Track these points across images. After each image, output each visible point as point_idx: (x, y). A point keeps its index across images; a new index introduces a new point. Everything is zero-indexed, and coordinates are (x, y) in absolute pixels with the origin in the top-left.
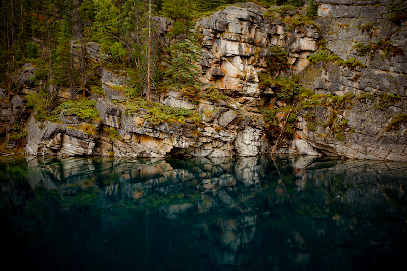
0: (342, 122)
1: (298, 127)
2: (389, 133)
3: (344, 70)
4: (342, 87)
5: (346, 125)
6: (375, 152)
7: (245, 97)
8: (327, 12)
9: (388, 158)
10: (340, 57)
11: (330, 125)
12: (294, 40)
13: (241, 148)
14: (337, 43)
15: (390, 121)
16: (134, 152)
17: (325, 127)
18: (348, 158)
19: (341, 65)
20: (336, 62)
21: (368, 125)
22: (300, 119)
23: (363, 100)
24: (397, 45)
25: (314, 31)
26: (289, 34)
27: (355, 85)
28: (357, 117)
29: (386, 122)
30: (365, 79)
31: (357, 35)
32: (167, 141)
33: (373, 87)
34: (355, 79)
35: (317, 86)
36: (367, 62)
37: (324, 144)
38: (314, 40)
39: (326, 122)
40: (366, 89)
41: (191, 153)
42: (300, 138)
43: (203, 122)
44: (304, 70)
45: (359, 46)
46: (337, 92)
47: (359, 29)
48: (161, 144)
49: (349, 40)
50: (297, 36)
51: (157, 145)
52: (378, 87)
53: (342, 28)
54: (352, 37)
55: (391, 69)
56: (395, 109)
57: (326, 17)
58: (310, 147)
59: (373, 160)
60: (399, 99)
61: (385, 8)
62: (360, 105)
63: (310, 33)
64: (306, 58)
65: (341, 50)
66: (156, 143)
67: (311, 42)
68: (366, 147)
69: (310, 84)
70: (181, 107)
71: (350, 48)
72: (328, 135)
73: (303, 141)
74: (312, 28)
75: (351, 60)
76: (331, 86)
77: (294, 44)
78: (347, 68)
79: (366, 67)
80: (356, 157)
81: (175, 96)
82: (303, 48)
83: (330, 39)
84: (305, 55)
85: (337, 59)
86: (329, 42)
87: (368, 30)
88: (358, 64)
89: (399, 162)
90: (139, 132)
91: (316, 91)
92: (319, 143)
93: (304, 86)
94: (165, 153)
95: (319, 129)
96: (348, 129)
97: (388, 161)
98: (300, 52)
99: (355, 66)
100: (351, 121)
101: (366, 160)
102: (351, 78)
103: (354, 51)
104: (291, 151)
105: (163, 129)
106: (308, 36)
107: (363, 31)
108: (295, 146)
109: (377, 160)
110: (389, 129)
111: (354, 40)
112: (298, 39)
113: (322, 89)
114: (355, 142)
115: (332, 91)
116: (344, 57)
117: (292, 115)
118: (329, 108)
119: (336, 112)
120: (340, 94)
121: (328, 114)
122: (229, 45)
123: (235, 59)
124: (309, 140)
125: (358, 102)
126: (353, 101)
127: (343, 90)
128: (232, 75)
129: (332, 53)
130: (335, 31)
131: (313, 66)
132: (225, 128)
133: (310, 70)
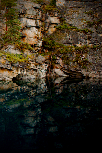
0: (84, 60)
1: (57, 62)
3: (81, 34)
4: (80, 42)
5: (86, 62)
7: (37, 48)
8: (63, 4)
10: (76, 27)
11: (77, 61)
12: (47, 18)
13: (40, 74)
14: (73, 20)
17: (74, 62)
18: (90, 78)
19: (79, 31)
20: (74, 30)
21: (99, 61)
22: (58, 58)
23: (94, 49)
25: (58, 14)
26: (44, 15)
27: (88, 41)
28: (92, 57)
30: (94, 39)
31: (85, 16)
32: (15, 71)
33: (98, 43)
35: (65, 42)
36: (94, 30)
37: (75, 71)
38: (59, 18)
39: (74, 59)
40: (95, 44)
41: (21, 77)
42: (57, 68)
43: (29, 61)
44: (53, 33)
45: (89, 22)
46: (77, 45)
47: (86, 13)
48: (11, 73)
49: (80, 19)
50: (48, 16)
51: (9, 74)
53: (74, 12)
54: (82, 17)
57: (62, 7)
58: (63, 73)
61: (100, 4)
62: (93, 51)
63: (56, 15)
64: (53, 27)
65: (76, 24)
66: (8, 73)
67: (57, 19)
68: (99, 72)
69: (60, 41)
70: (16, 53)
71: (82, 23)
72: (77, 66)
73: (59, 69)
74: (57, 12)
75: (85, 29)
76: (74, 42)
77: (47, 20)
78: (82, 33)
79: (94, 33)
80: (95, 77)
81: (12, 48)
82: (52, 22)
83: (67, 18)
84: (53, 26)
85: (75, 28)
86: (67, 20)
87: (91, 14)
88: (90, 31)
90: (3, 67)
91: (64, 44)
92: (73, 70)
93: (56, 42)
94: (13, 78)
95: (71, 64)
96: (88, 63)
98: (51, 24)
99: (88, 32)
100: (89, 59)
101: (100, 78)
102: (85, 38)
103: (86, 25)
104: (53, 74)
105: (17, 65)
106: (55, 16)
107: (88, 15)
108: (55, 72)
111: (84, 19)
112: (49, 17)
113: (69, 43)
114: (93, 70)
115: (75, 44)
116: (80, 28)
117: (54, 57)
118: (75, 53)
119: (79, 55)
120: (79, 46)
121: (74, 56)
122: (29, 21)
123: (31, 28)
124: (63, 69)
125: (91, 50)
126: (88, 49)
127: (81, 44)
128: (31, 37)
129: (70, 25)
130: (69, 14)
131: (59, 31)
132: (40, 64)
133: (58, 33)
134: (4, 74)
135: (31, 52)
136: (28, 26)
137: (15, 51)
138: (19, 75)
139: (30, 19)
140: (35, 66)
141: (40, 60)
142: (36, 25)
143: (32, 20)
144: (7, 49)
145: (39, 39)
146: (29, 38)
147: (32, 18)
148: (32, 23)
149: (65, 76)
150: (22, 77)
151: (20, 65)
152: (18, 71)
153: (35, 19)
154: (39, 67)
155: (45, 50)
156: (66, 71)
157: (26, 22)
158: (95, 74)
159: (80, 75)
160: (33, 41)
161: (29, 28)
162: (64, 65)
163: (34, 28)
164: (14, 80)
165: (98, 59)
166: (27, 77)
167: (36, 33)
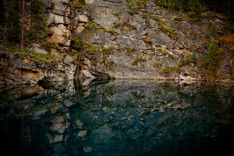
0: (110, 61)
1: (85, 63)
2: (133, 66)
3: (108, 35)
4: (107, 43)
5: (113, 63)
6: (128, 75)
7: (65, 47)
8: (92, 2)
9: (134, 78)
10: (104, 27)
11: (104, 62)
12: (76, 15)
13: (68, 76)
14: (101, 20)
15: (133, 60)
16: (24, 81)
17: (101, 63)
18: (115, 79)
19: (106, 32)
20: (102, 30)
21: (123, 63)
22: (86, 59)
23: (119, 50)
24: (133, 25)
25: (87, 12)
26: (73, 12)
27: (114, 42)
28: (118, 58)
29: (131, 61)
30: (119, 40)
31: (112, 17)
32: (41, 73)
33: (123, 44)
34: (115, 40)
35: (93, 42)
36: (119, 31)
37: (102, 72)
38: (87, 17)
39: (101, 61)
40: (120, 45)
41: (47, 80)
42: (85, 69)
43: (57, 62)
44: (82, 32)
45: (115, 23)
46: (104, 46)
47: (113, 14)
48: (37, 75)
49: (108, 19)
50: (77, 13)
52: (125, 44)
53: (102, 12)
54: (109, 18)
55: (131, 36)
56: (134, 55)
57: (91, 5)
58: (91, 74)
59: (128, 79)
60: (136, 50)
61: (125, 6)
62: (118, 52)
63: (85, 13)
64: (82, 26)
65: (104, 24)
66: (34, 75)
67: (85, 17)
68: (123, 73)
69: (88, 41)
70: (42, 53)
71: (109, 24)
72: (104, 67)
73: (87, 71)
74: (86, 10)
75: (112, 30)
76: (101, 42)
77: (76, 18)
78: (109, 34)
79: (119, 34)
80: (119, 78)
82: (81, 21)
83: (96, 17)
84: (81, 24)
85: (103, 29)
86: (95, 19)
87: (118, 16)
88: (116, 33)
89: (139, 79)
91: (92, 44)
92: (100, 71)
93: (84, 41)
94: (38, 81)
95: (99, 65)
96: (114, 64)
97: (134, 79)
98: (80, 22)
99: (114, 33)
100: (115, 60)
102: (112, 39)
103: (113, 25)
104: (81, 76)
105: (43, 66)
106: (84, 14)
107: (115, 16)
108: (83, 74)
109: (129, 79)
110: (133, 64)
111: (111, 20)
112: (78, 15)
113: (95, 43)
114: (118, 71)
115: (102, 45)
116: (107, 28)
117: (82, 57)
118: (102, 54)
119: (105, 56)
120: (106, 46)
121: (102, 57)
122: (56, 17)
123: (59, 26)
124: (91, 70)
125: (117, 51)
126: (114, 50)
127: (108, 45)
128: (59, 35)
129: (98, 25)
130: (98, 13)
131: (88, 31)
132: (68, 65)
133: (87, 33)
134: (28, 77)
135: (59, 51)
136: (56, 23)
137: (41, 50)
138: (45, 77)
139: (59, 15)
140: (62, 67)
141: (68, 60)
142: (65, 22)
143: (60, 17)
144: (32, 47)
145: (67, 37)
146: (57, 36)
147: (60, 14)
148: (59, 19)
149: (93, 77)
150: (49, 80)
151: (46, 67)
152: (44, 73)
153: (63, 16)
154: (67, 69)
155: (73, 50)
156: (94, 73)
157: (54, 18)
158: (120, 75)
159: (107, 76)
160: (61, 40)
161: (57, 25)
162: (92, 67)
163: (62, 26)
164: (40, 83)
165: (123, 61)
166: (54, 80)
167: (65, 32)
